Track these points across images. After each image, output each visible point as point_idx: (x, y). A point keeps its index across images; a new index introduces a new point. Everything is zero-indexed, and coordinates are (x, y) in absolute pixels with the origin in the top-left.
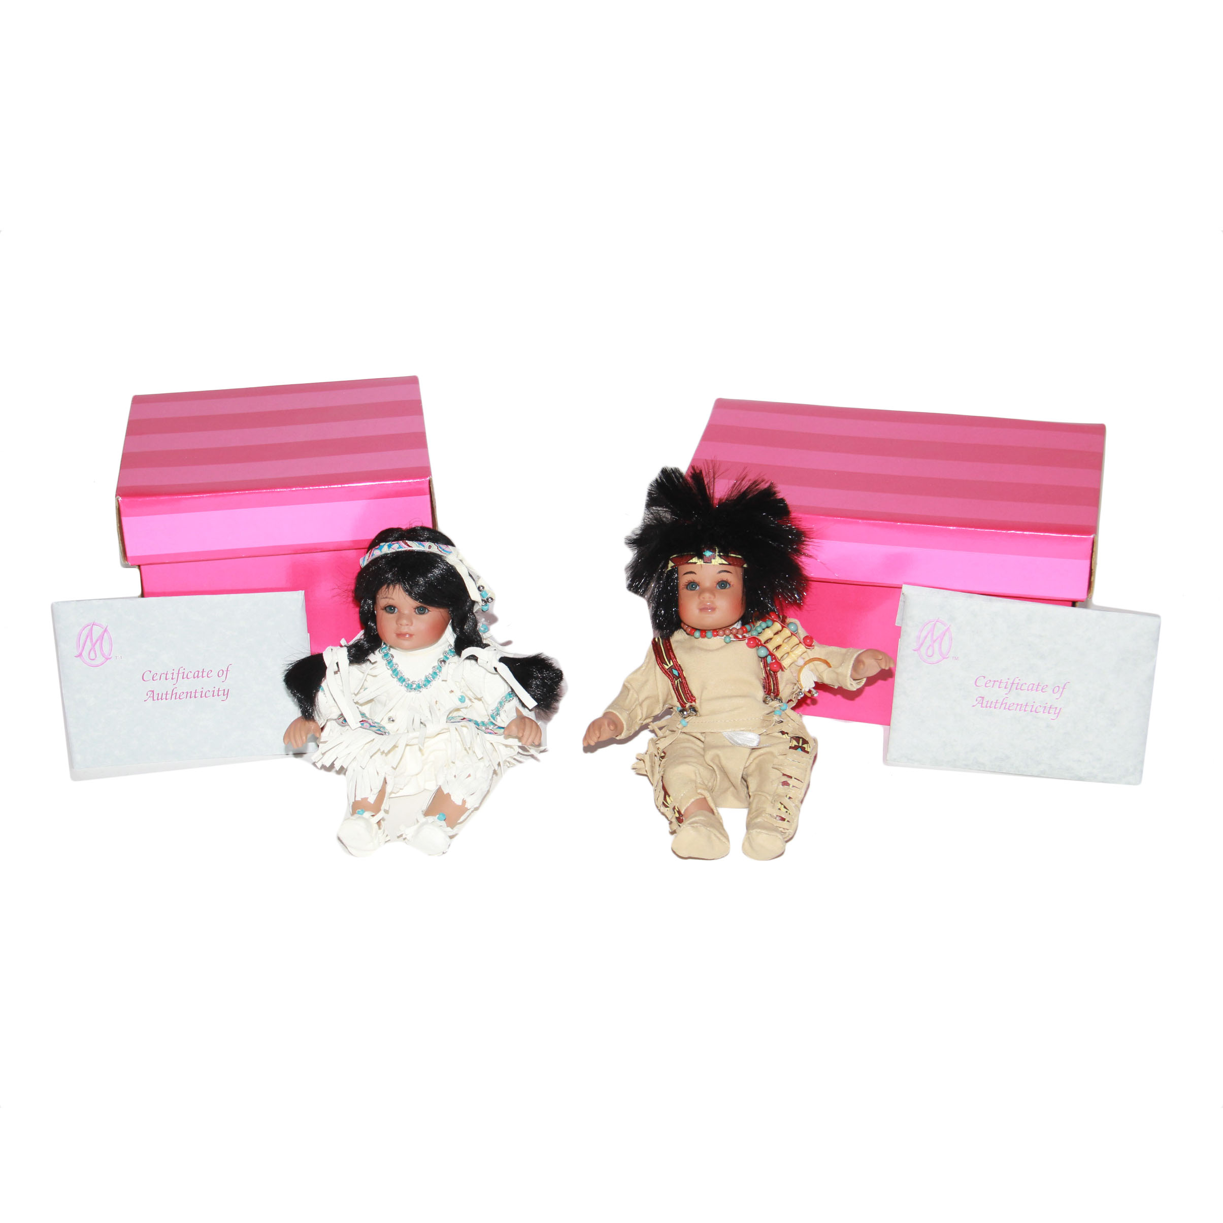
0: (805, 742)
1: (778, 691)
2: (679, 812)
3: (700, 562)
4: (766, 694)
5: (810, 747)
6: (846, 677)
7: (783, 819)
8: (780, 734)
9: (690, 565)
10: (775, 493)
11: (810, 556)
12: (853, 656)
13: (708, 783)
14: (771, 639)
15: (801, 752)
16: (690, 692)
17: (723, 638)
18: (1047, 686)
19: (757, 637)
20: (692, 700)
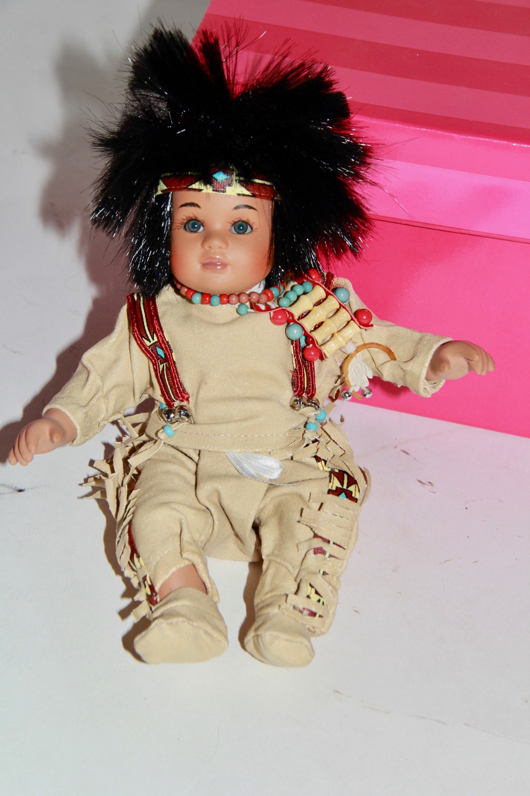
0: (352, 481)
1: (314, 389)
2: (152, 588)
3: (208, 190)
4: (296, 396)
5: (359, 491)
6: (419, 378)
7: (313, 614)
8: (314, 459)
9: (192, 193)
12: (431, 349)
13: (200, 536)
14: (309, 312)
15: (346, 499)
16: (181, 384)
17: (236, 306)
19: (288, 309)
20: (183, 397)
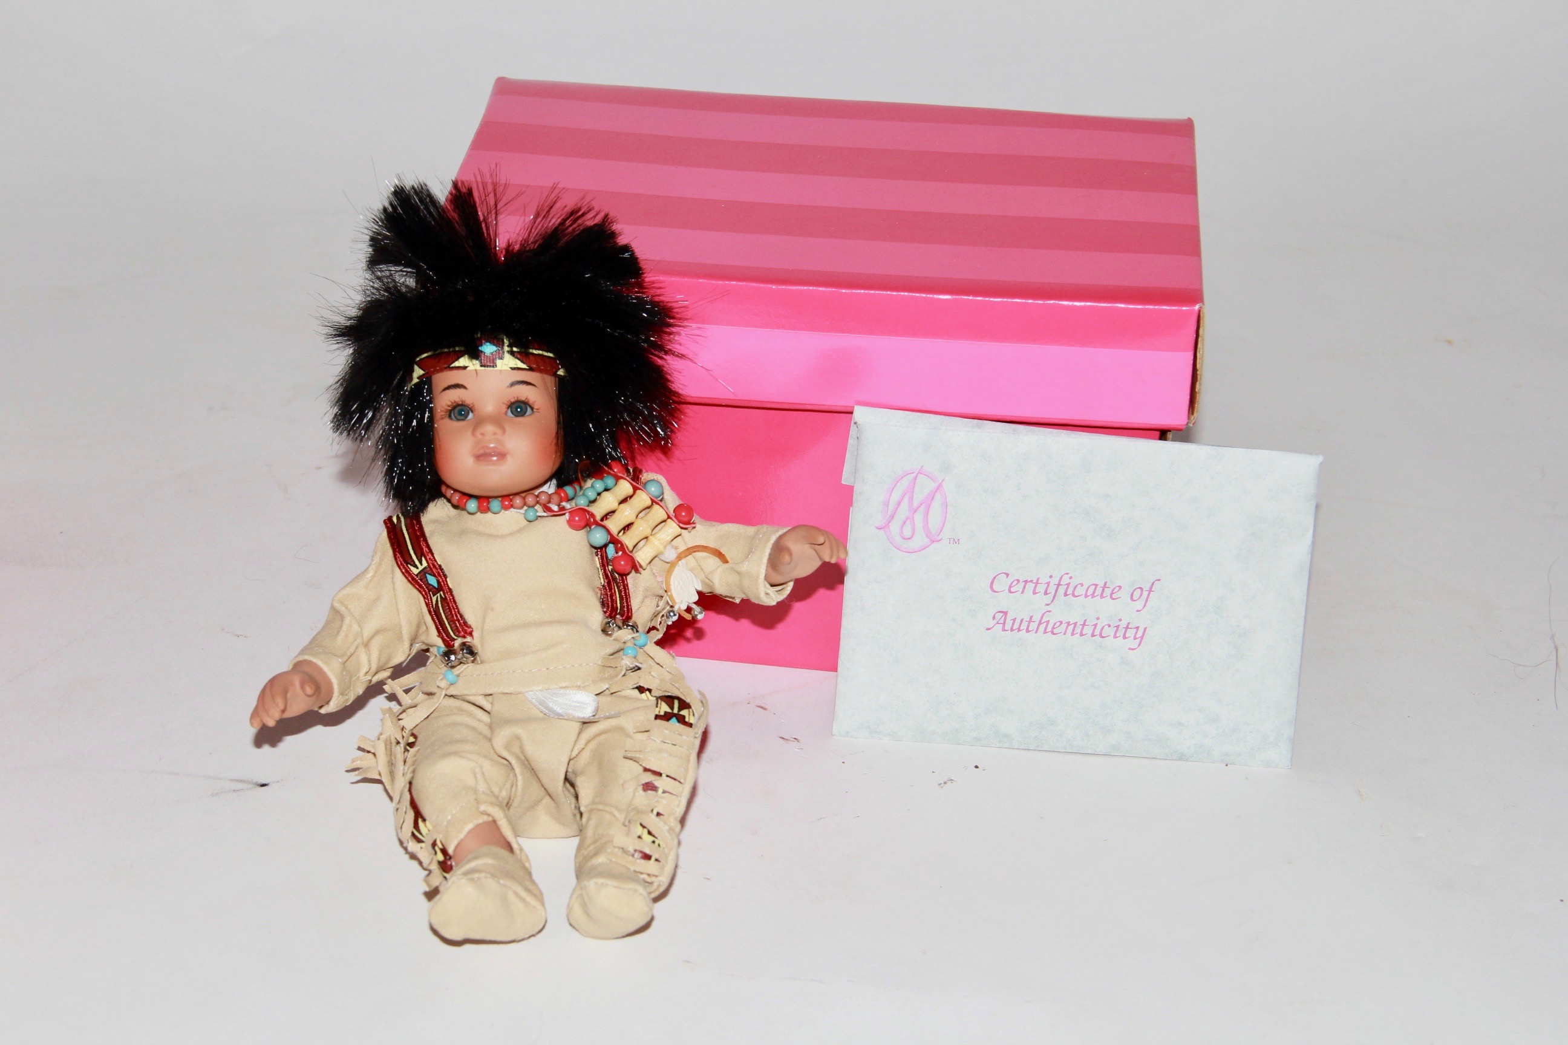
0: (684, 705)
1: (629, 610)
2: (444, 851)
3: (473, 365)
4: (607, 617)
5: (694, 715)
6: (758, 577)
7: (647, 857)
8: (637, 691)
9: (455, 372)
10: (613, 235)
11: (682, 356)
12: (768, 540)
13: (500, 791)
14: (613, 512)
15: (678, 724)
16: (462, 616)
17: (522, 511)
18: (1120, 587)
19: (587, 508)
20: (465, 632)
